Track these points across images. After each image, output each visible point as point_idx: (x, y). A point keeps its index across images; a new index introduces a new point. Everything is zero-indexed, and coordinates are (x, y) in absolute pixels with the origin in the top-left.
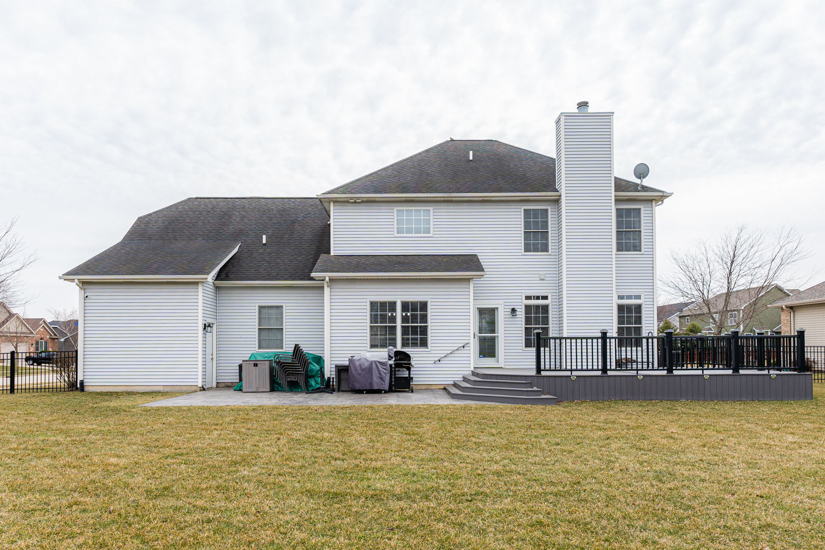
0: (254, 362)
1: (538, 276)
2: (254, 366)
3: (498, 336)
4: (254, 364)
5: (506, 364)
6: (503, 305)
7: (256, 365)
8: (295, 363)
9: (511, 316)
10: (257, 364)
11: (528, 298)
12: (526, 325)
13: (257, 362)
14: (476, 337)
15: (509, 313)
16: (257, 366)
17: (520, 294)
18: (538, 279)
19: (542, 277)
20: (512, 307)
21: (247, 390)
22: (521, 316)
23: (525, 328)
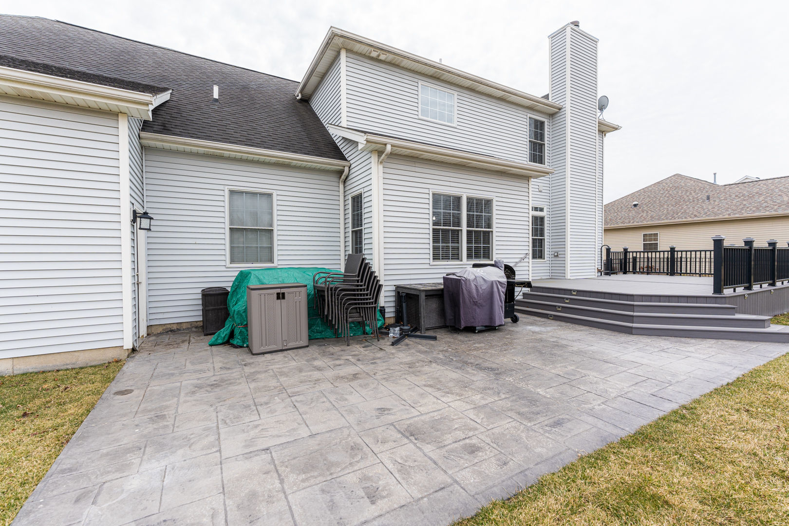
0: (278, 291)
1: (538, 187)
2: (278, 298)
4: (278, 294)
7: (281, 296)
8: (361, 290)
10: (283, 294)
13: (283, 291)
16: (284, 298)
18: (538, 190)
19: (541, 189)
21: (263, 349)
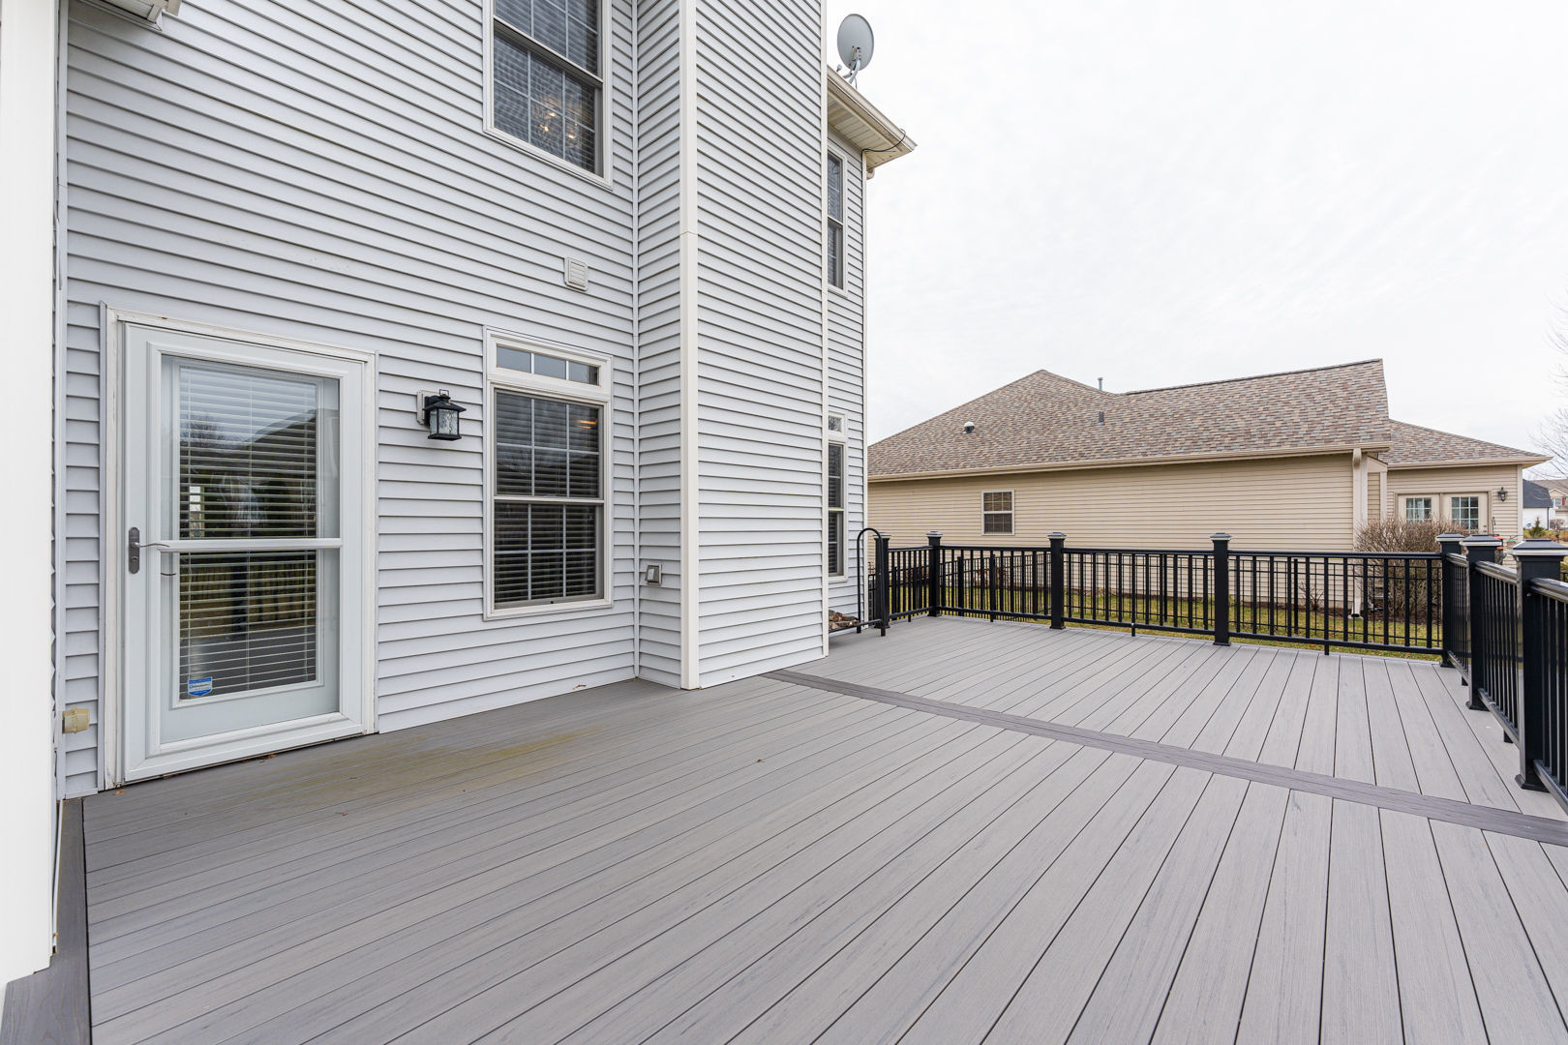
1: (557, 265)
3: (335, 553)
5: (387, 706)
6: (370, 371)
9: (422, 439)
11: (510, 356)
12: (500, 491)
14: (153, 564)
15: (410, 422)
17: (475, 332)
18: (558, 279)
19: (578, 277)
20: (434, 391)
22: (475, 446)
23: (499, 507)
